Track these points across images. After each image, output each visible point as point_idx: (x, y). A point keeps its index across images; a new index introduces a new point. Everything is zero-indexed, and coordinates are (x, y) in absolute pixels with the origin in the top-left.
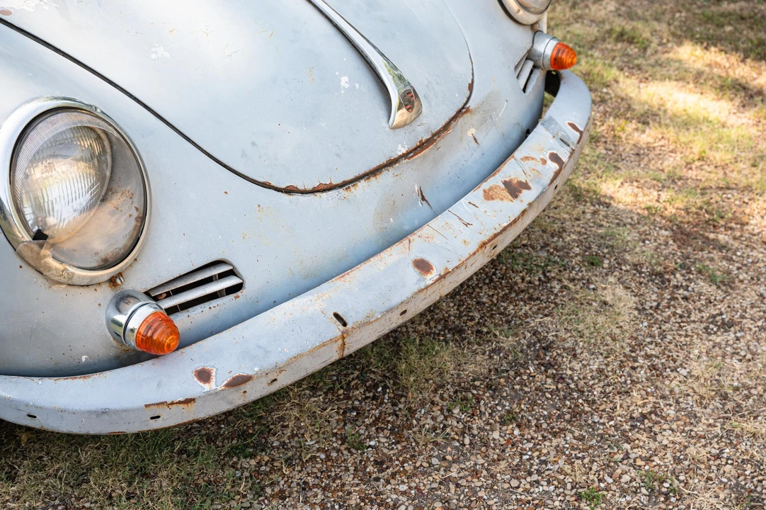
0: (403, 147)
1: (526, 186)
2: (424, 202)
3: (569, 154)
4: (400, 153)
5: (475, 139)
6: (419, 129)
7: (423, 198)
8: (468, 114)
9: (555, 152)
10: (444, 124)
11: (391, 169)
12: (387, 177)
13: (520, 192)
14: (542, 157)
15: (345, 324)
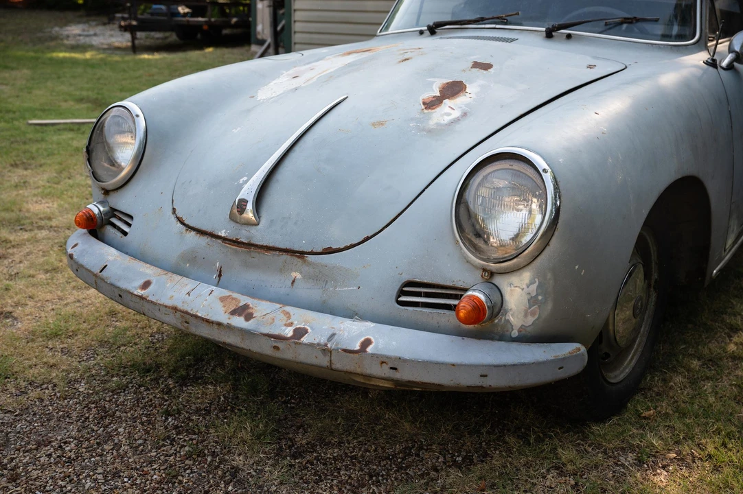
0: (225, 233)
1: (249, 317)
2: (218, 278)
3: (316, 342)
4: (220, 234)
5: (293, 281)
6: (244, 232)
7: (220, 275)
8: (299, 260)
9: (310, 330)
10: (264, 245)
11: (210, 238)
12: (204, 240)
13: (240, 315)
14: (296, 322)
15: (101, 272)
